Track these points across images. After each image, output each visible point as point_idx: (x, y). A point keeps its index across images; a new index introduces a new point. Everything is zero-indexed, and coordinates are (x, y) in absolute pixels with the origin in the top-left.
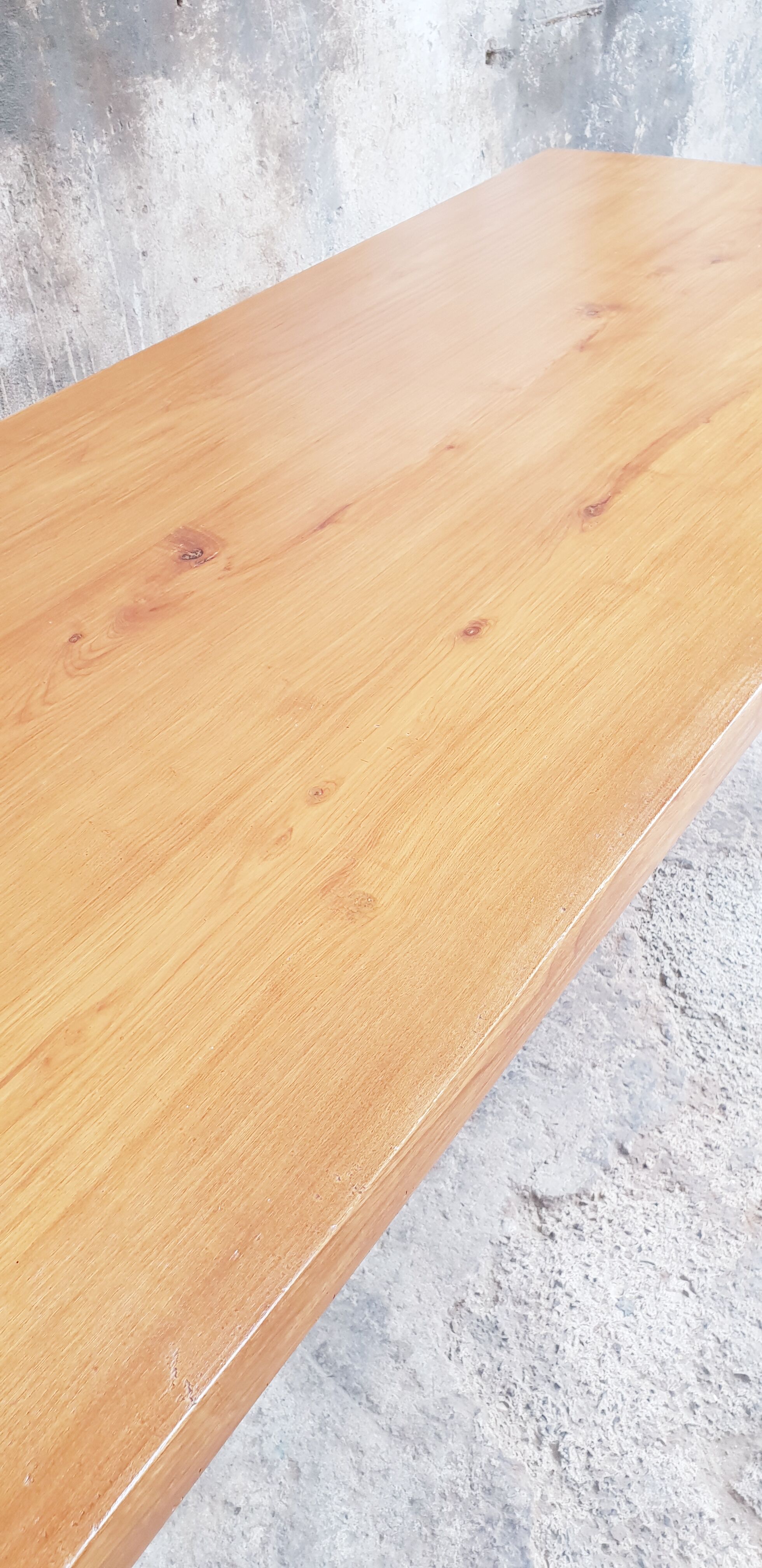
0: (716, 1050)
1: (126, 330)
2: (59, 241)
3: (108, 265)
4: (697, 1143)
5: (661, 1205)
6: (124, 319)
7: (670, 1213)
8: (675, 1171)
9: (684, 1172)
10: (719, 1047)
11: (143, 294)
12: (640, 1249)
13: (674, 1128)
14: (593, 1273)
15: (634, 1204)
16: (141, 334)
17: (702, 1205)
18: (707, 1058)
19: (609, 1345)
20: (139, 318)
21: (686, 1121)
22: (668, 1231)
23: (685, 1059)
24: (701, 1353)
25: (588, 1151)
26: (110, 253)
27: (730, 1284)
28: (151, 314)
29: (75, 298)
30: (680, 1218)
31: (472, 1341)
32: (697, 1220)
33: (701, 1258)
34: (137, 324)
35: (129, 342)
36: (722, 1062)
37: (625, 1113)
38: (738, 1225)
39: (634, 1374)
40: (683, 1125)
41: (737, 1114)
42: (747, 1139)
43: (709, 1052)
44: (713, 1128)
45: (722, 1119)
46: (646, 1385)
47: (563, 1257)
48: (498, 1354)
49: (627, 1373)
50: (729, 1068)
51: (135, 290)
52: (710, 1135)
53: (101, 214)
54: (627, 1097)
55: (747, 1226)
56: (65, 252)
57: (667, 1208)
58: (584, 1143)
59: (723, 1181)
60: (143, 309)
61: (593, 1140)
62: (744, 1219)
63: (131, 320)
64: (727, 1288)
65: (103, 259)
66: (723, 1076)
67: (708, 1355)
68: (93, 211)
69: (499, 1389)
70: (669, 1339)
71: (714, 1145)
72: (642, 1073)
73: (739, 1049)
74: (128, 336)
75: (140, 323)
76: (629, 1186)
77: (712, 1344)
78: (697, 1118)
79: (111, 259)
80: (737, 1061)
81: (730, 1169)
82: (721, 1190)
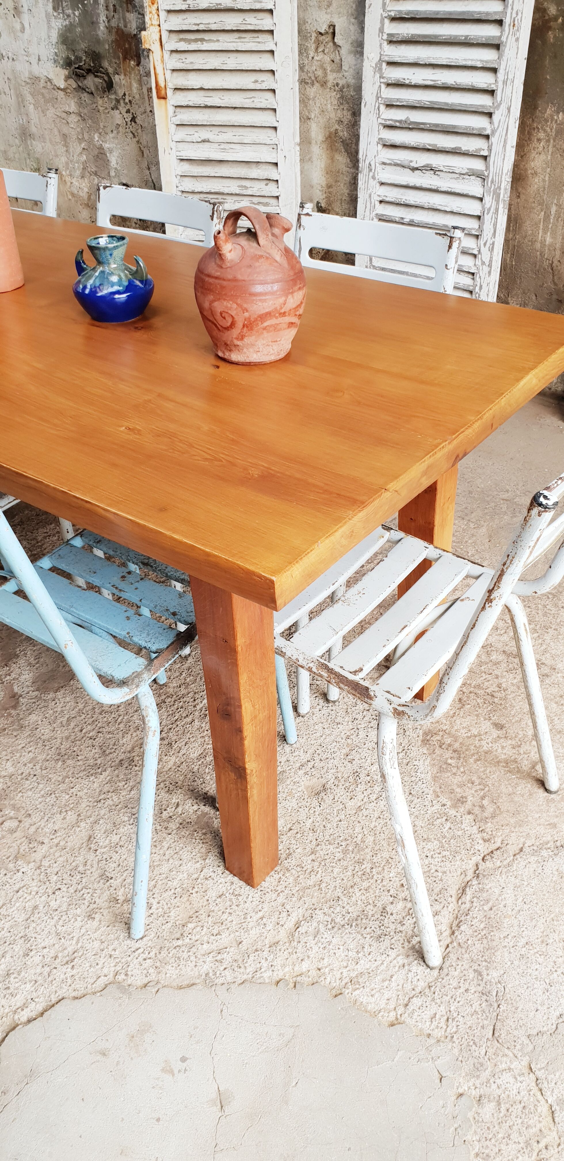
1: (542, 220)
2: (522, 157)
3: (544, 181)
6: (543, 213)
11: (559, 206)
16: (550, 227)
20: (552, 217)
26: (548, 175)
28: (560, 219)
29: (520, 189)
34: (550, 220)
35: (541, 227)
51: (555, 202)
53: (550, 153)
56: (523, 163)
60: (556, 214)
63: (547, 217)
65: (542, 176)
68: (546, 150)
74: (542, 223)
75: (552, 221)
79: (547, 179)
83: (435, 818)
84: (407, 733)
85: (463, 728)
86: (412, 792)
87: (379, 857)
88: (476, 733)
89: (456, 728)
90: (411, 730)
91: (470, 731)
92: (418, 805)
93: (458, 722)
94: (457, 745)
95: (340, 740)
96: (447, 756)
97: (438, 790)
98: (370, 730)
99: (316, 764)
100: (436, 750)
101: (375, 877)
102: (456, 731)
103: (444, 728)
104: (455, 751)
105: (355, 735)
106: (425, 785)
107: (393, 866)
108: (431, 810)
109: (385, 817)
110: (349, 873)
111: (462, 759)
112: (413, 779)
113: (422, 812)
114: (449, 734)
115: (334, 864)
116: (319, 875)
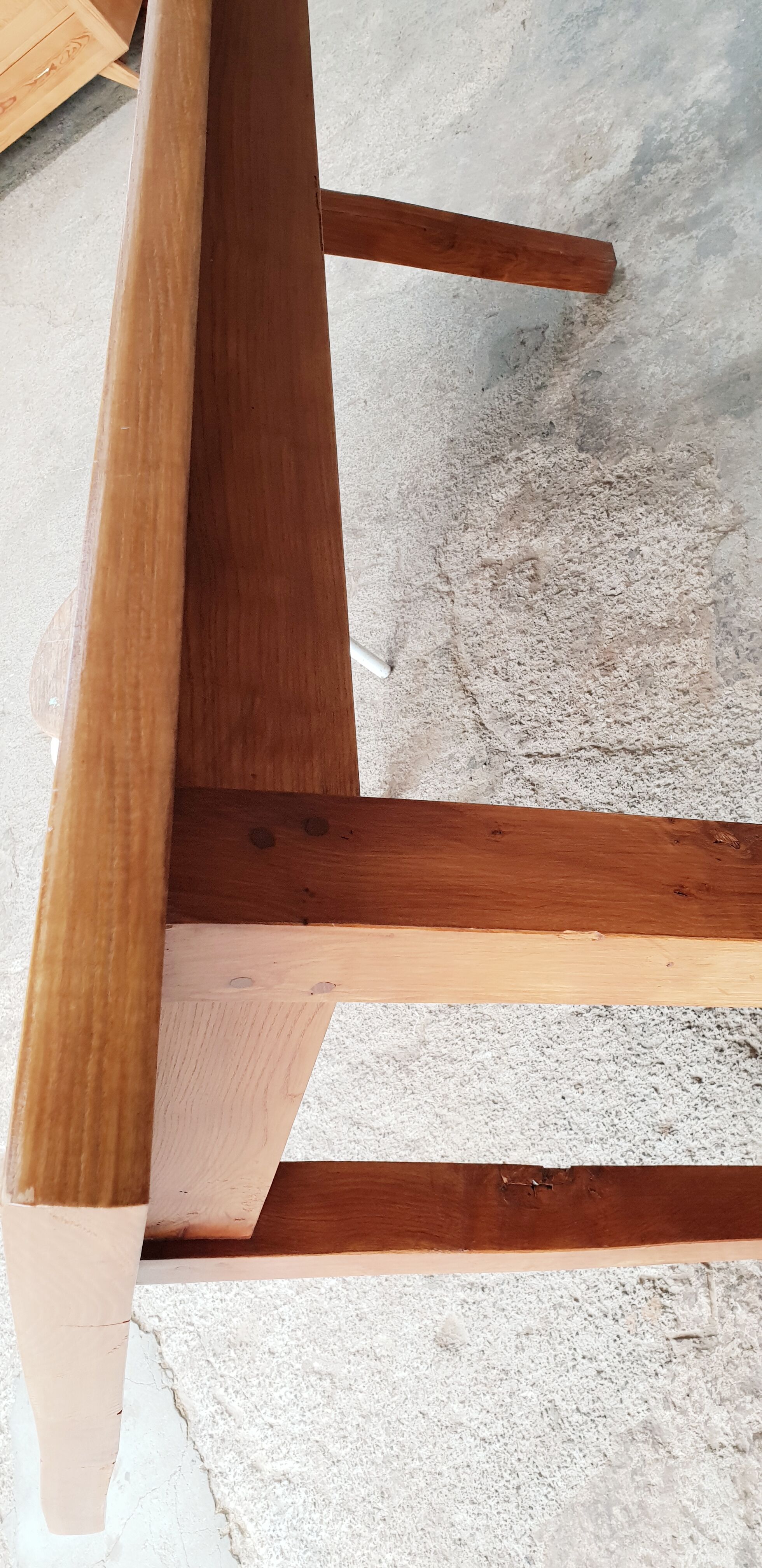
0: (726, 722)
4: (679, 658)
5: (664, 607)
7: (655, 609)
8: (675, 630)
9: (670, 635)
10: (728, 726)
12: (652, 578)
13: (701, 650)
14: (664, 543)
15: (678, 591)
17: (643, 631)
18: (728, 711)
19: (625, 533)
21: (699, 661)
22: (648, 601)
23: (740, 693)
24: (584, 580)
25: (730, 578)
27: (596, 616)
30: (648, 613)
31: (688, 462)
32: (639, 622)
33: (620, 610)
36: (715, 718)
37: (734, 620)
38: (616, 645)
39: (604, 539)
40: (698, 657)
41: (673, 698)
42: (654, 691)
43: (729, 715)
44: (680, 676)
45: (681, 687)
46: (595, 541)
47: (686, 532)
48: (671, 473)
49: (608, 535)
50: (707, 719)
52: (677, 670)
54: (744, 629)
55: (612, 649)
57: (659, 609)
58: (737, 580)
59: (645, 656)
61: (734, 586)
62: (617, 651)
64: (596, 613)
66: (706, 711)
67: (580, 582)
69: (655, 467)
70: (603, 567)
71: (669, 666)
72: (752, 651)
73: (716, 741)
76: (692, 595)
77: (582, 588)
78: (694, 671)
80: (707, 730)
81: (647, 666)
82: (641, 649)
83: (502, 1561)
84: (624, 1395)
85: (700, 1488)
86: (523, 1488)
87: (402, 1518)
88: (702, 1521)
89: (689, 1473)
90: (634, 1396)
91: (700, 1504)
92: (506, 1516)
93: (705, 1469)
94: (653, 1502)
95: (545, 1300)
96: (623, 1499)
97: (552, 1529)
98: (591, 1328)
99: (485, 1303)
100: (622, 1471)
101: (374, 1533)
102: (684, 1478)
103: (676, 1452)
104: (641, 1506)
105: (566, 1314)
106: (545, 1501)
107: (400, 1550)
108: (509, 1543)
109: (462, 1477)
110: (364, 1492)
111: (633, 1531)
112: (545, 1473)
113: (499, 1532)
114: (670, 1469)
115: (365, 1460)
116: (343, 1452)
